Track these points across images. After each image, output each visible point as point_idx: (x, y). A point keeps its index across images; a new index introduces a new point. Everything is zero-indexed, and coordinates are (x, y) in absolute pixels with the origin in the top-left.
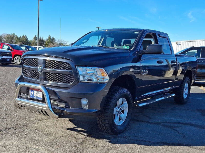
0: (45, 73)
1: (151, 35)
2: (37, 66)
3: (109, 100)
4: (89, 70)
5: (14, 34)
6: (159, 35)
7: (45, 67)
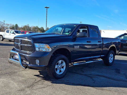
0: (21, 46)
1: (86, 27)
2: (18, 43)
3: (53, 61)
4: (41, 45)
5: (37, 26)
6: (90, 27)
7: (21, 43)
